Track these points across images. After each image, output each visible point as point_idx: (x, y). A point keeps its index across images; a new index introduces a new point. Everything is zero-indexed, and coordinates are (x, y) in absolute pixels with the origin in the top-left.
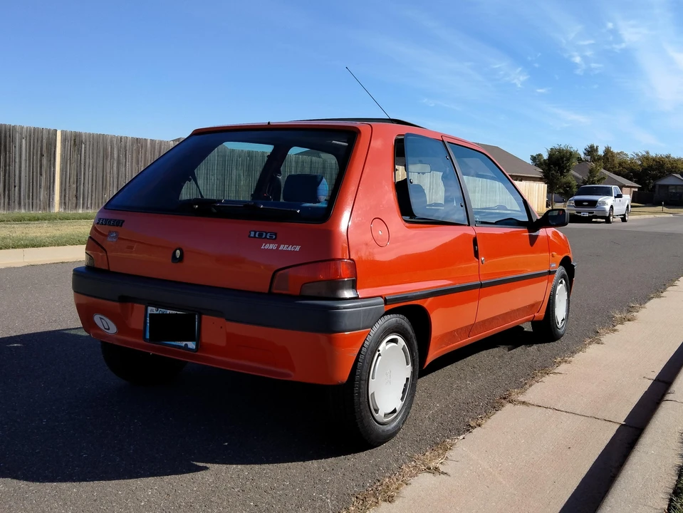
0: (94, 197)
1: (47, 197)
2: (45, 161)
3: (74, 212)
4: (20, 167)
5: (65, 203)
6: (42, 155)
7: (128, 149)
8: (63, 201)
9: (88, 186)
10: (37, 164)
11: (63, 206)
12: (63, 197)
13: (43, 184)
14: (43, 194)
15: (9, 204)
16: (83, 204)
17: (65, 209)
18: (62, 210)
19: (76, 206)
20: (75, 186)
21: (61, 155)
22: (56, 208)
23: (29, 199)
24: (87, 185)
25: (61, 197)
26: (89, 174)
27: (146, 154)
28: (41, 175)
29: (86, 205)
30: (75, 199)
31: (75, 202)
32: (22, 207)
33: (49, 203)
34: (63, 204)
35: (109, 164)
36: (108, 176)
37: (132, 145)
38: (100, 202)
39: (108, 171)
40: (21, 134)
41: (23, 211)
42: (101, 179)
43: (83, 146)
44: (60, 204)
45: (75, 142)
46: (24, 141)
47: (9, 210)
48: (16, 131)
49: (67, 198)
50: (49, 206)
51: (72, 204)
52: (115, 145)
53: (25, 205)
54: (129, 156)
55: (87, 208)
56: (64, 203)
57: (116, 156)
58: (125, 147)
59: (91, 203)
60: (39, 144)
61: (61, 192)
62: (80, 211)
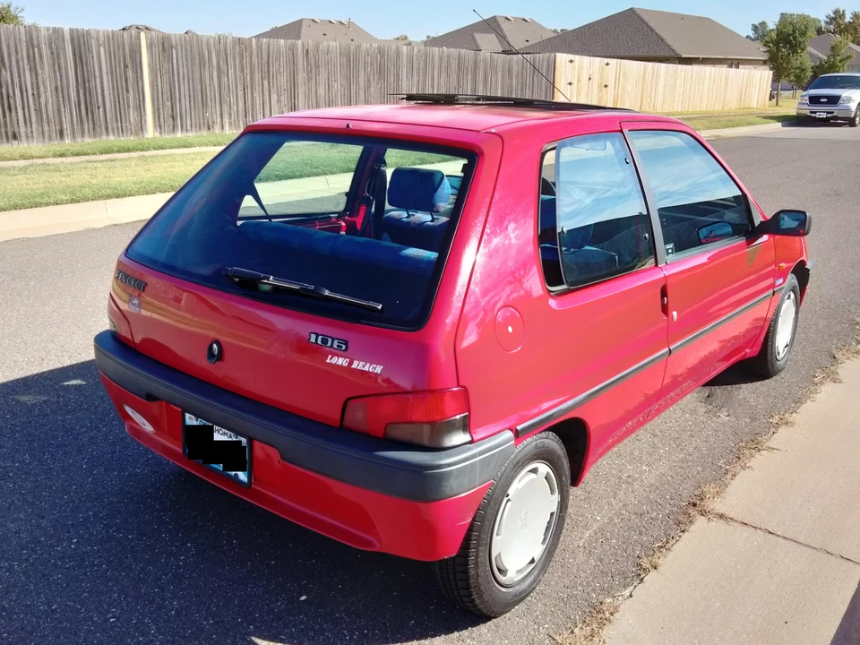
0: (193, 116)
1: (138, 119)
2: (130, 73)
3: (172, 136)
4: (102, 83)
5: (160, 125)
6: (126, 67)
7: (229, 52)
8: (158, 123)
9: (186, 103)
10: (121, 78)
11: (158, 129)
12: (157, 118)
13: (131, 103)
14: (133, 115)
15: (94, 129)
16: (182, 125)
17: (161, 133)
18: (157, 134)
19: (174, 129)
20: (169, 104)
21: (149, 66)
22: (151, 132)
23: (117, 122)
24: (183, 102)
25: (154, 118)
26: (185, 88)
27: (251, 58)
28: (128, 91)
29: (185, 127)
30: (171, 119)
31: (171, 123)
32: (111, 133)
33: (141, 127)
34: (158, 126)
35: (207, 73)
36: (208, 88)
37: (234, 46)
38: (202, 122)
39: (208, 83)
40: (98, 39)
41: (112, 137)
42: (200, 93)
43: (174, 51)
44: (155, 127)
45: (163, 47)
46: (102, 49)
47: (95, 137)
48: (91, 37)
49: (162, 120)
50: (142, 130)
51: (169, 126)
52: (213, 49)
53: (113, 131)
54: (230, 61)
55: (187, 131)
56: (159, 125)
57: (215, 62)
58: (226, 50)
59: (191, 124)
60: (121, 53)
61: (154, 112)
62: (179, 135)
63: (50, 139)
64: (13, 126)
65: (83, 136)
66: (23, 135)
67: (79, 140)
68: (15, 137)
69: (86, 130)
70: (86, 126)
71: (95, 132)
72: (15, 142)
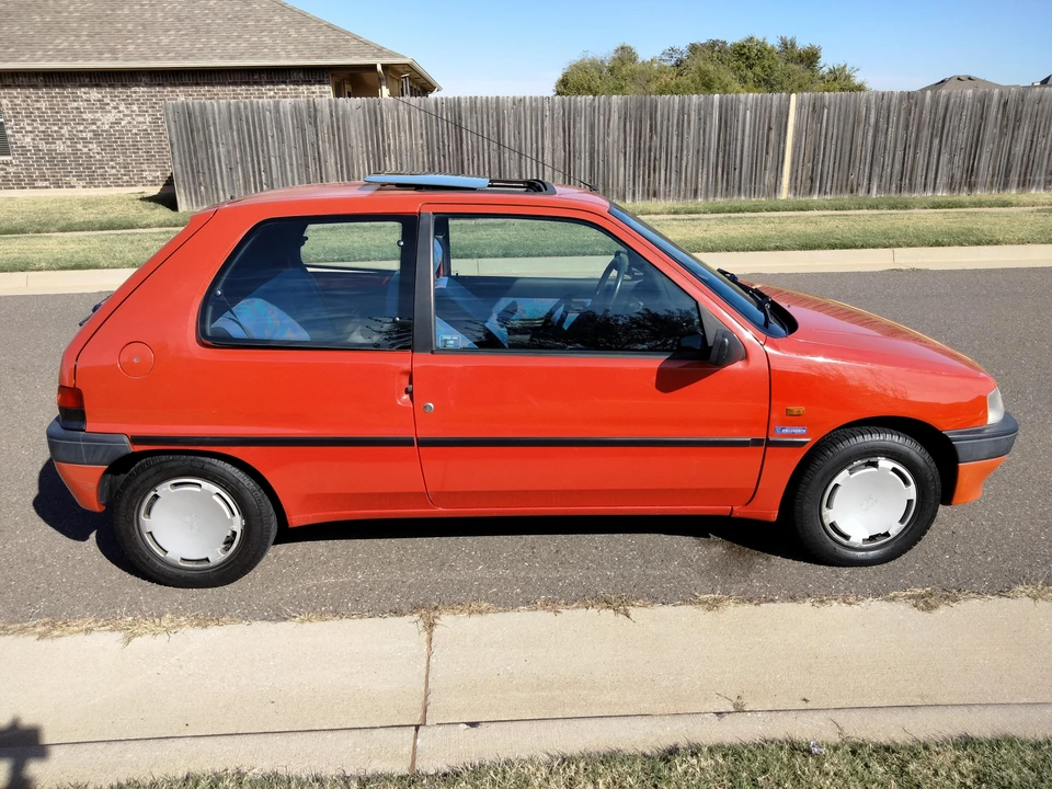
0: (835, 178)
1: (773, 181)
2: (773, 135)
3: (807, 198)
4: (742, 146)
5: (796, 188)
6: (770, 129)
7: (892, 108)
8: (793, 185)
9: (829, 163)
10: (763, 140)
11: (793, 191)
12: (793, 180)
13: (769, 165)
14: (768, 178)
15: (727, 189)
16: (820, 188)
17: (795, 195)
18: (791, 196)
19: (811, 191)
20: (810, 165)
21: (795, 127)
22: (784, 194)
23: (751, 184)
24: (827, 163)
25: (791, 180)
26: (831, 149)
27: (921, 113)
28: (767, 153)
29: (823, 190)
30: (809, 181)
31: (808, 186)
32: (742, 194)
33: (776, 188)
35: (861, 133)
36: (859, 148)
37: (901, 102)
38: (844, 183)
39: (860, 141)
40: (746, 104)
41: (743, 198)
42: (848, 154)
43: (826, 111)
44: (790, 188)
45: (814, 107)
46: (748, 112)
47: (726, 196)
48: (740, 101)
49: (799, 181)
50: (775, 192)
51: (805, 188)
52: (873, 106)
53: (745, 191)
54: (893, 118)
55: (825, 193)
56: (794, 188)
57: (872, 120)
58: (889, 107)
59: (832, 187)
60: (767, 115)
61: (791, 174)
62: (815, 197)
63: (685, 197)
64: (654, 185)
65: (715, 196)
66: (662, 193)
67: (711, 199)
68: (655, 195)
69: (719, 191)
70: (719, 187)
71: (727, 192)
72: (654, 200)
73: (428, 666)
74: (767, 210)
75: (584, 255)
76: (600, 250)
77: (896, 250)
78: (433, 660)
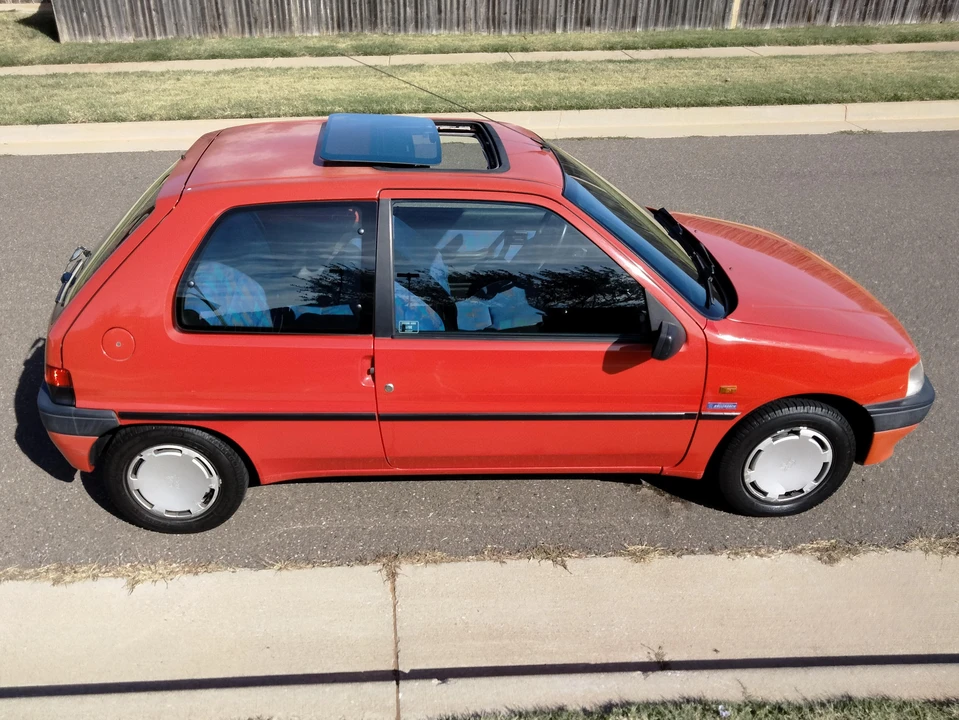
1: (722, 6)
3: (759, 27)
5: (747, 14)
8: (744, 11)
11: (743, 19)
12: (745, 5)
14: (717, 3)
15: (670, 17)
16: (774, 15)
17: (745, 23)
18: (741, 25)
19: (763, 20)
22: (733, 22)
23: (697, 11)
25: (742, 6)
29: (777, 18)
30: (762, 8)
31: (761, 13)
32: (687, 22)
33: (724, 16)
34: (743, 16)
38: (802, 10)
41: (687, 27)
44: (740, 16)
47: (669, 25)
49: (751, 7)
50: (723, 20)
51: (757, 15)
53: (690, 20)
55: (779, 21)
56: (745, 15)
59: (787, 14)
62: (767, 27)
63: (622, 26)
64: (589, 12)
65: (656, 25)
66: (597, 21)
67: (651, 28)
68: (589, 24)
69: (661, 19)
70: (661, 14)
71: (670, 21)
72: (587, 29)
73: (395, 615)
74: (713, 45)
75: (511, 109)
76: (529, 104)
77: (850, 106)
78: (399, 610)
